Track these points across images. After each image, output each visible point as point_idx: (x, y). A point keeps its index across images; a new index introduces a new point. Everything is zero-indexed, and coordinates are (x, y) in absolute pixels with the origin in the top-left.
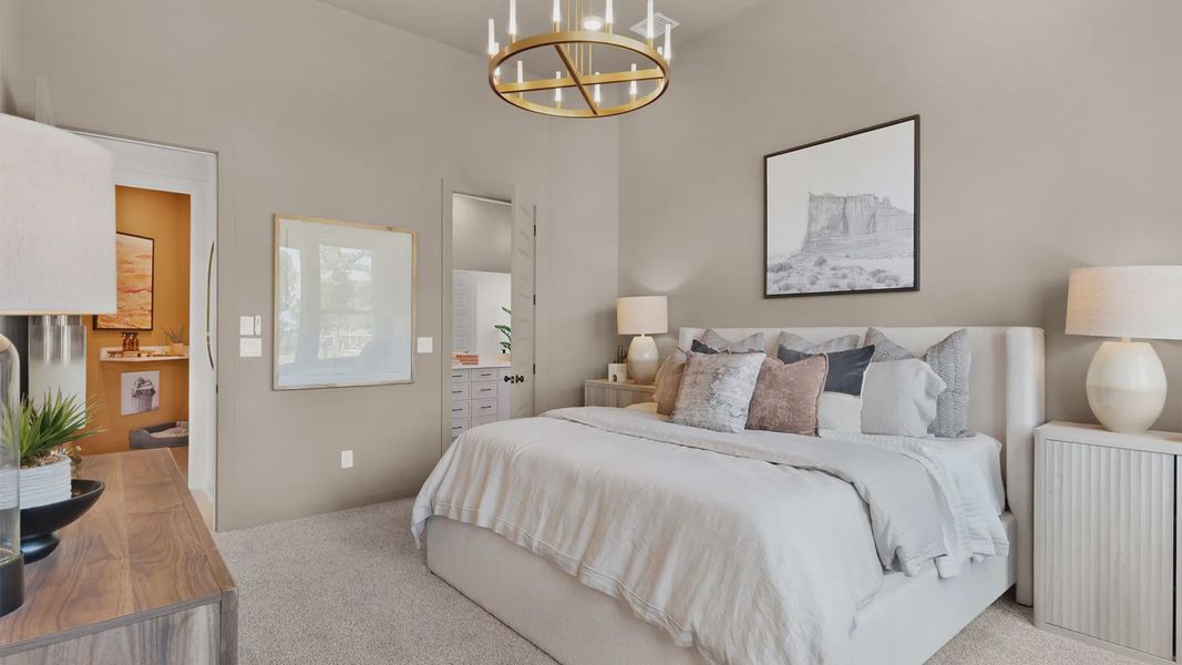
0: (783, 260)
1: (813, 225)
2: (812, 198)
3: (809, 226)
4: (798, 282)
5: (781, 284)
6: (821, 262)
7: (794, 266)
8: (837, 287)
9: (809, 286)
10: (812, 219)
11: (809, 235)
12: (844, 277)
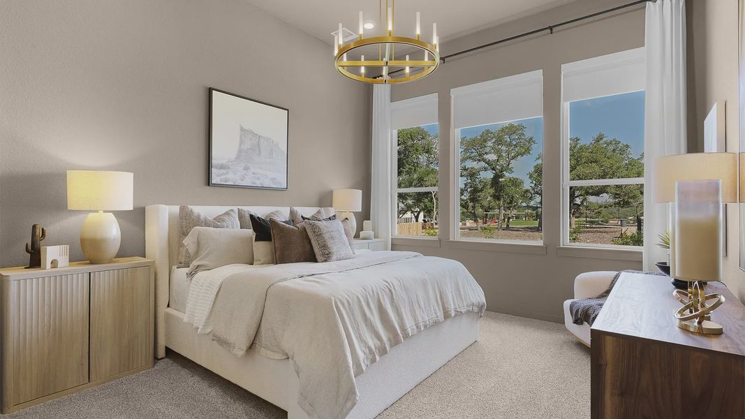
0: (224, 162)
1: (243, 146)
2: (242, 129)
3: (240, 145)
4: (233, 178)
5: (223, 177)
6: (246, 168)
7: (231, 167)
8: (255, 183)
9: (240, 181)
10: (242, 142)
11: (240, 151)
12: (259, 179)
